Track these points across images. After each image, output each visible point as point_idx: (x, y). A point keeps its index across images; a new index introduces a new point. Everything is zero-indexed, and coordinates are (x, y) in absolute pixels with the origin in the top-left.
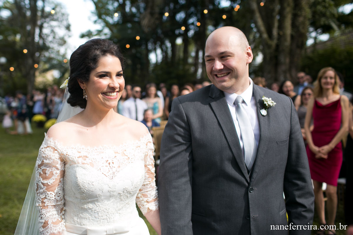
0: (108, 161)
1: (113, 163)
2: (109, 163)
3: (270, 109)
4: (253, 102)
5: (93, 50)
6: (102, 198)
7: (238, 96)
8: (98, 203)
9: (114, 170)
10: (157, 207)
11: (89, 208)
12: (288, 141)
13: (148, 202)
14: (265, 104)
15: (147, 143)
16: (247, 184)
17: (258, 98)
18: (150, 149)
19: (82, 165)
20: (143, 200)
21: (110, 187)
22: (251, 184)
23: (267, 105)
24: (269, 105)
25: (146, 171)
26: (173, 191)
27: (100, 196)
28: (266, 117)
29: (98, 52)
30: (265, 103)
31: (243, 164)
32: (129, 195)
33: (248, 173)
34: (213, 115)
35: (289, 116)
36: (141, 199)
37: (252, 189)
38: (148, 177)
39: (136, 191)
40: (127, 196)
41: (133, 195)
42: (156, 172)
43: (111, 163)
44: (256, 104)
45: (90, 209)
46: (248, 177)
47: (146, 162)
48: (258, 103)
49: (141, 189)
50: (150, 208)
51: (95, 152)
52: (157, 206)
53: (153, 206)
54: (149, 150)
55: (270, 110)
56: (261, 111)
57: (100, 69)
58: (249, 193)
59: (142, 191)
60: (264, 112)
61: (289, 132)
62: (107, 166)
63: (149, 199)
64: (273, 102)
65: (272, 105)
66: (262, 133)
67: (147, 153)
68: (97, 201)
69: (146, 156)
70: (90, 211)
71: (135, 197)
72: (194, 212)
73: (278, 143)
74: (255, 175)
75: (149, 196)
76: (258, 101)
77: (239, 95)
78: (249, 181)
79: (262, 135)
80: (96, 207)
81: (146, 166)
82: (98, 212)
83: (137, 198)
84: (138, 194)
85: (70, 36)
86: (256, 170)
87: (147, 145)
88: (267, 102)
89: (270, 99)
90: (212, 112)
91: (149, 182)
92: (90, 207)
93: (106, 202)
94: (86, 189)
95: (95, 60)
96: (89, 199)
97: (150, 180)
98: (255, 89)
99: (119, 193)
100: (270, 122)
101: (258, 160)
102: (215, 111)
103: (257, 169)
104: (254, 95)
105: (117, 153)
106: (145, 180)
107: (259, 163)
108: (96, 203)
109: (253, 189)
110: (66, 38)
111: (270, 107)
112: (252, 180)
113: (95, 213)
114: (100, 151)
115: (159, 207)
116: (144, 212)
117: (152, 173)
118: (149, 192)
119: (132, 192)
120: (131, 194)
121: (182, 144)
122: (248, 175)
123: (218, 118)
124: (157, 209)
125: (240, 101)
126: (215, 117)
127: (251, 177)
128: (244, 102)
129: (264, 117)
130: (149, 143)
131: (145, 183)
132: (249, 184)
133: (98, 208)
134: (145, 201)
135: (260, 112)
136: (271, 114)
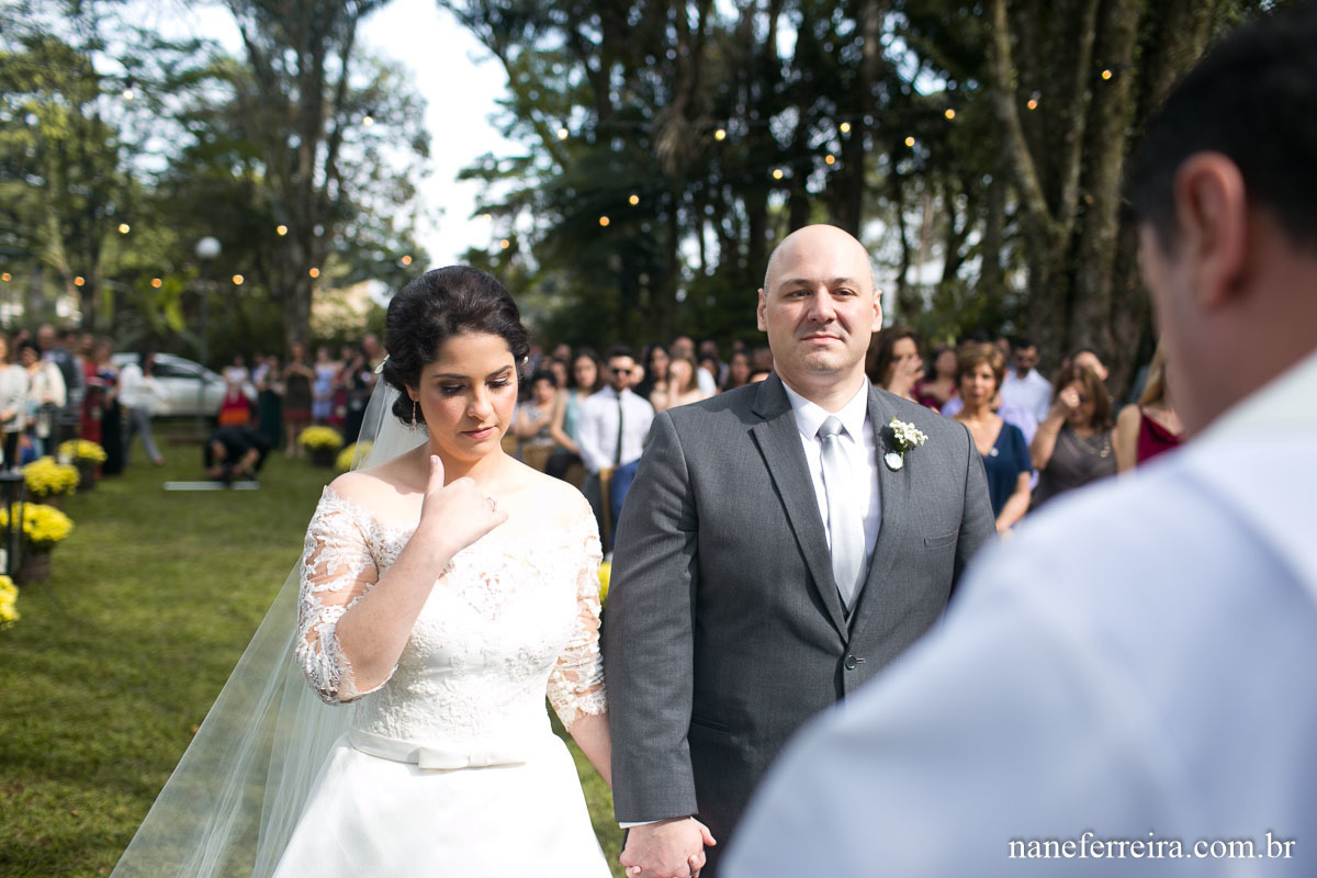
0: (484, 574)
1: (497, 581)
2: (488, 581)
3: (911, 451)
4: (869, 433)
6: (464, 667)
7: (830, 417)
8: (453, 682)
10: (602, 706)
11: (427, 692)
12: (955, 541)
13: (577, 693)
14: (898, 439)
15: (586, 539)
16: (841, 647)
17: (881, 423)
18: (593, 556)
20: (565, 688)
21: (486, 642)
22: (853, 646)
23: (902, 441)
24: (909, 442)
25: (579, 613)
26: (643, 659)
27: (459, 662)
28: (901, 474)
30: (897, 436)
31: (832, 593)
32: (531, 667)
33: (846, 618)
34: (761, 461)
35: (962, 473)
36: (561, 684)
37: (853, 661)
38: (584, 630)
39: (549, 657)
40: (527, 669)
41: (541, 670)
42: (602, 616)
43: (492, 582)
44: (874, 441)
45: (431, 695)
46: (844, 626)
47: (580, 589)
48: (880, 435)
49: (563, 659)
50: (583, 709)
52: (603, 702)
53: (593, 705)
54: (592, 559)
55: (911, 454)
56: (887, 457)
58: (846, 671)
59: (565, 664)
60: (895, 461)
61: (960, 516)
63: (581, 685)
64: (921, 433)
65: (915, 442)
66: (886, 516)
67: (585, 567)
68: (451, 674)
69: (583, 572)
70: (429, 701)
71: (545, 677)
72: (696, 719)
73: (927, 542)
74: (861, 625)
75: (581, 677)
76: (879, 430)
77: (832, 415)
78: (846, 639)
79: (886, 521)
80: (445, 690)
81: (580, 599)
82: (450, 704)
83: (552, 681)
84: (554, 671)
85: (425, 174)
86: (866, 612)
87: (585, 544)
88: (902, 433)
89: (912, 425)
90: (756, 453)
91: (584, 643)
92: (429, 690)
93: (473, 679)
94: (426, 640)
96: (429, 667)
97: (587, 637)
98: (874, 398)
99: (507, 660)
100: (910, 488)
101: (872, 585)
102: (765, 452)
103: (866, 610)
104: (870, 415)
106: (574, 635)
107: (872, 593)
108: (447, 681)
109: (856, 661)
110: (414, 179)
111: (910, 446)
112: (854, 635)
113: (442, 706)
115: (607, 707)
116: (567, 718)
117: (593, 619)
118: (581, 669)
119: (541, 658)
120: (537, 663)
121: (669, 537)
122: (846, 620)
123: (773, 471)
124: (604, 711)
125: (835, 428)
126: (764, 467)
127: (851, 629)
128: (844, 431)
129: (895, 474)
130: (590, 540)
131: (574, 645)
132: (846, 646)
133: (451, 694)
134: (571, 690)
135: (885, 460)
136: (913, 466)
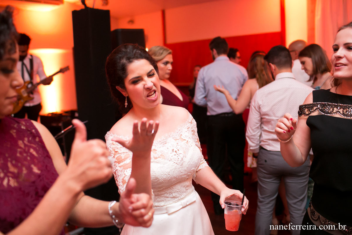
5: (119, 61)
9: (181, 156)
19: (156, 160)
29: (124, 61)
51: (160, 144)
57: (131, 76)
62: (175, 155)
95: (124, 69)
105: (177, 139)
114: (164, 142)
